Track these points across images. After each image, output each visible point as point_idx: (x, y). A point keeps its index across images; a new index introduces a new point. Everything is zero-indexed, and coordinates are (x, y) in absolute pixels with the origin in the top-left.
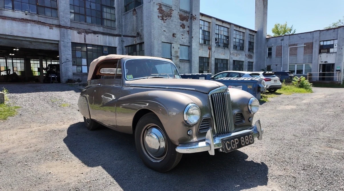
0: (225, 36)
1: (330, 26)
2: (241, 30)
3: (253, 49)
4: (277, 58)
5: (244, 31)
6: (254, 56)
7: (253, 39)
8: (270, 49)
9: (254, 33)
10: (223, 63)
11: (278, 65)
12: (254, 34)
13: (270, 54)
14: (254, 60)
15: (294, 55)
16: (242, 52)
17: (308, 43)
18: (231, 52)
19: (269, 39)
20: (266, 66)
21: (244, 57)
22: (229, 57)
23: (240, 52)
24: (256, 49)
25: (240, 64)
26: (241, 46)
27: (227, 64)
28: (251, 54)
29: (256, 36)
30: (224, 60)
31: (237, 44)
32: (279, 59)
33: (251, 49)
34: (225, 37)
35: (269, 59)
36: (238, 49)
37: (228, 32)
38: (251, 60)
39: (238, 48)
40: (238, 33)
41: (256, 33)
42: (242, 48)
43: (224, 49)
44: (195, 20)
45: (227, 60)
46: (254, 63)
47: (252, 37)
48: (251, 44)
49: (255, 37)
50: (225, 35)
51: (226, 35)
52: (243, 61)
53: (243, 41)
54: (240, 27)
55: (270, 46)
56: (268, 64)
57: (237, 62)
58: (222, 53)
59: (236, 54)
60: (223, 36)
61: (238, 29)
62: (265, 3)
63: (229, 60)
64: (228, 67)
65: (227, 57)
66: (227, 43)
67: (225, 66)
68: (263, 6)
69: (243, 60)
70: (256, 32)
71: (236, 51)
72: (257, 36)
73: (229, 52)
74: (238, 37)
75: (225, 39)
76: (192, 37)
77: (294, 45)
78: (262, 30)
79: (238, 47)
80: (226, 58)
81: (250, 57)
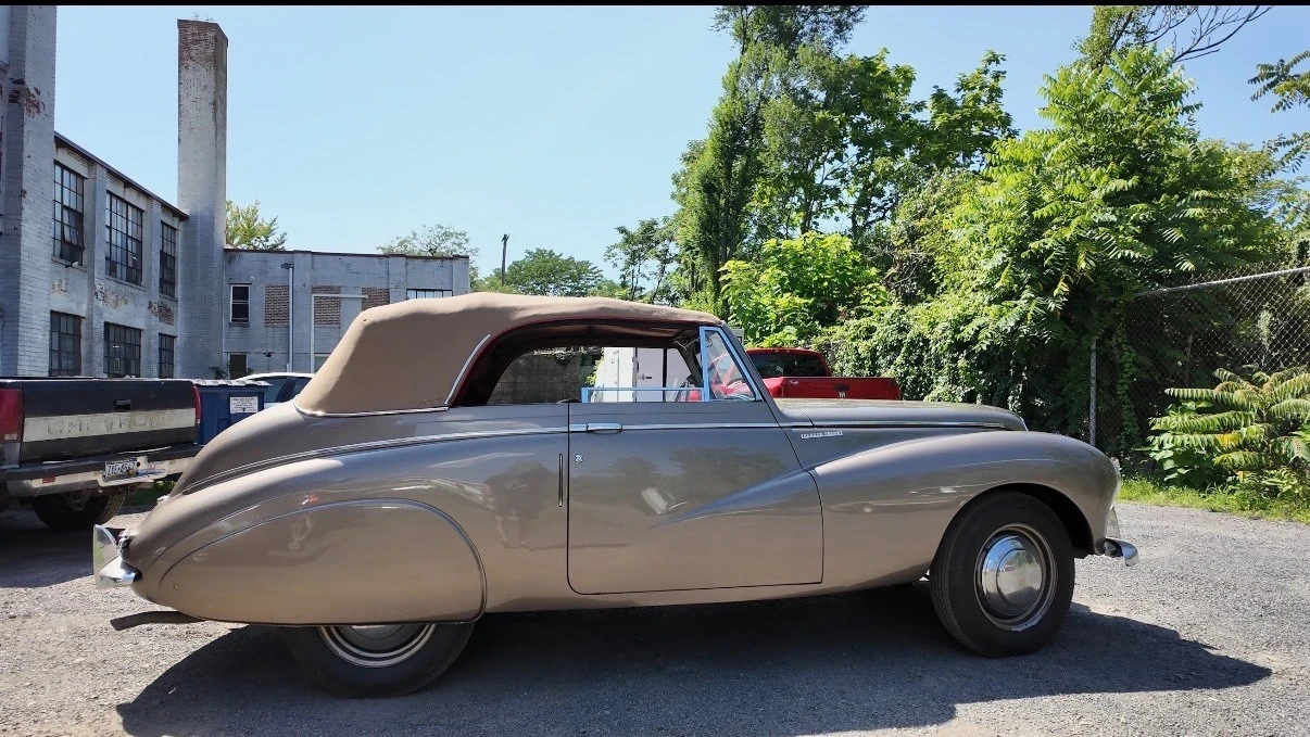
0: (68, 208)
1: (393, 245)
2: (131, 196)
3: (173, 284)
4: (270, 329)
5: (141, 203)
6: (180, 311)
7: (173, 243)
8: (241, 293)
9: (176, 220)
10: (59, 332)
11: (273, 356)
12: (175, 223)
13: (241, 312)
14: (178, 329)
15: (331, 322)
16: (136, 291)
17: (374, 290)
18: (98, 287)
19: (238, 254)
20: (226, 358)
21: (144, 311)
22: (85, 306)
23: (126, 289)
24: (185, 284)
25: (128, 341)
26: (131, 265)
27: (77, 336)
28: (169, 304)
29: (186, 234)
30: (63, 320)
31: (118, 255)
32: (278, 334)
33: (167, 284)
34: (65, 212)
35: (237, 329)
36: (119, 274)
37: (80, 194)
38: (168, 330)
39: (121, 271)
40: (116, 206)
41: (182, 223)
42: (134, 276)
43: (67, 266)
44: (34, 110)
45: (77, 318)
46: (178, 343)
47: (167, 232)
48: (167, 260)
49: (179, 237)
50: (66, 203)
51: (73, 206)
52: (140, 330)
53: (139, 243)
54: (128, 184)
55: (241, 282)
56: (236, 350)
57: (118, 330)
58: (56, 283)
59: (113, 298)
60: (58, 207)
61: (119, 190)
62: (219, 115)
63: (83, 321)
64: (83, 352)
65: (79, 304)
66: (75, 242)
67: (68, 343)
68: (212, 125)
69: (139, 324)
70: (183, 217)
71: (113, 285)
72: (190, 236)
73: (85, 282)
74: (119, 223)
75: (66, 221)
76: (23, 193)
77: (329, 289)
78: (213, 217)
79: (119, 267)
80: (74, 311)
81: (165, 314)
